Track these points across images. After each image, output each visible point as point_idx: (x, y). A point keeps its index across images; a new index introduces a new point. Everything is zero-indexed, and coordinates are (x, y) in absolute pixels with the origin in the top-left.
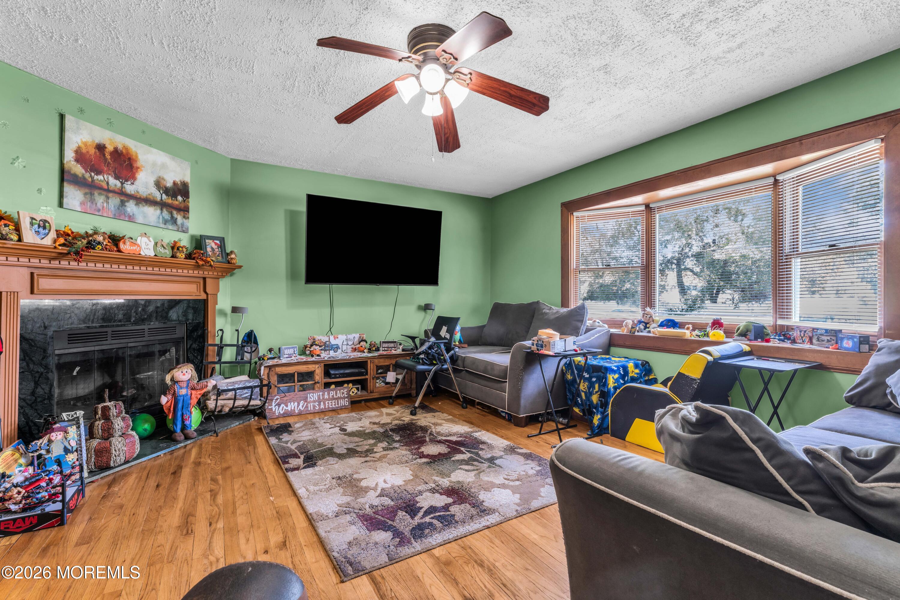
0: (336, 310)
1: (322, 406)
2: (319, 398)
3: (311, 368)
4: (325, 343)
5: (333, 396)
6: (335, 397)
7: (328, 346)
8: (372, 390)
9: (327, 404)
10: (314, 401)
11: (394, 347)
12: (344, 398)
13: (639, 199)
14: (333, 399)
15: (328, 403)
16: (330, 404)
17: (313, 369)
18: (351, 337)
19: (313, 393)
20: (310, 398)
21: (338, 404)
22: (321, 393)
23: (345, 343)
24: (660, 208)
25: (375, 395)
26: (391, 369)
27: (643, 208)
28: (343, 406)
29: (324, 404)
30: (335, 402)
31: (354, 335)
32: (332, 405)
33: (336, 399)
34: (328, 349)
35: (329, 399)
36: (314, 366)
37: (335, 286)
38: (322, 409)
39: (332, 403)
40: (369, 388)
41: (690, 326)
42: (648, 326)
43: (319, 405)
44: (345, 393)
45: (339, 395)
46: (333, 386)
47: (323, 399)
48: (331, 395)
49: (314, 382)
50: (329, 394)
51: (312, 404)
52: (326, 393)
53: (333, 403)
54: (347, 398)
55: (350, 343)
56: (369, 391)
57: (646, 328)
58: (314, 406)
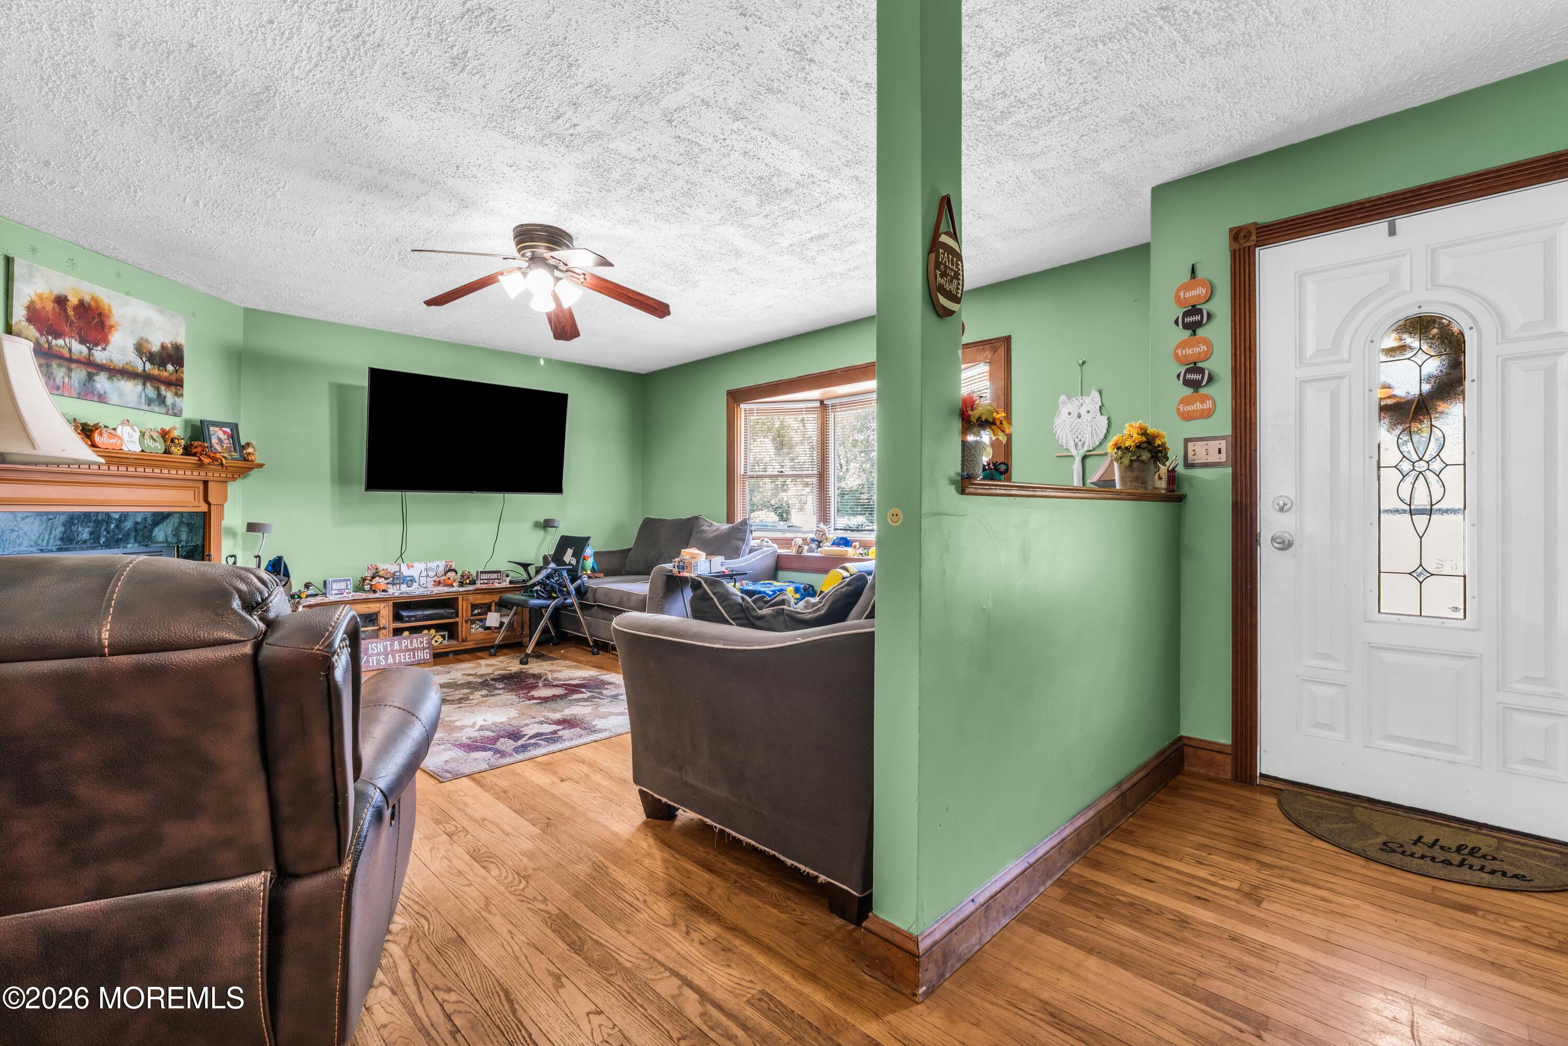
0: (411, 528)
1: (390, 660)
2: (385, 649)
3: (372, 608)
4: (394, 574)
5: (406, 646)
6: (409, 647)
7: (397, 578)
8: (464, 637)
9: (397, 658)
10: (379, 654)
11: (498, 579)
12: (424, 649)
13: (815, 394)
14: (407, 650)
15: (400, 656)
16: (402, 657)
17: (376, 610)
18: (433, 565)
19: (377, 643)
20: (372, 649)
21: (414, 657)
22: (388, 643)
23: (424, 574)
24: (833, 405)
25: (470, 645)
26: (493, 608)
27: (818, 404)
28: (421, 660)
29: (394, 657)
30: (409, 655)
31: (437, 563)
32: (404, 659)
33: (412, 650)
34: (398, 582)
35: (400, 651)
36: (378, 605)
37: (409, 495)
38: (390, 664)
39: (405, 655)
40: (460, 635)
41: (857, 544)
42: (821, 544)
43: (386, 659)
44: (425, 642)
45: (415, 645)
46: (406, 633)
47: (392, 650)
48: (403, 645)
49: (377, 628)
50: (400, 644)
51: (375, 658)
52: (396, 642)
53: (407, 657)
54: (427, 648)
55: (432, 574)
56: (460, 639)
57: (819, 547)
58: (378, 661)
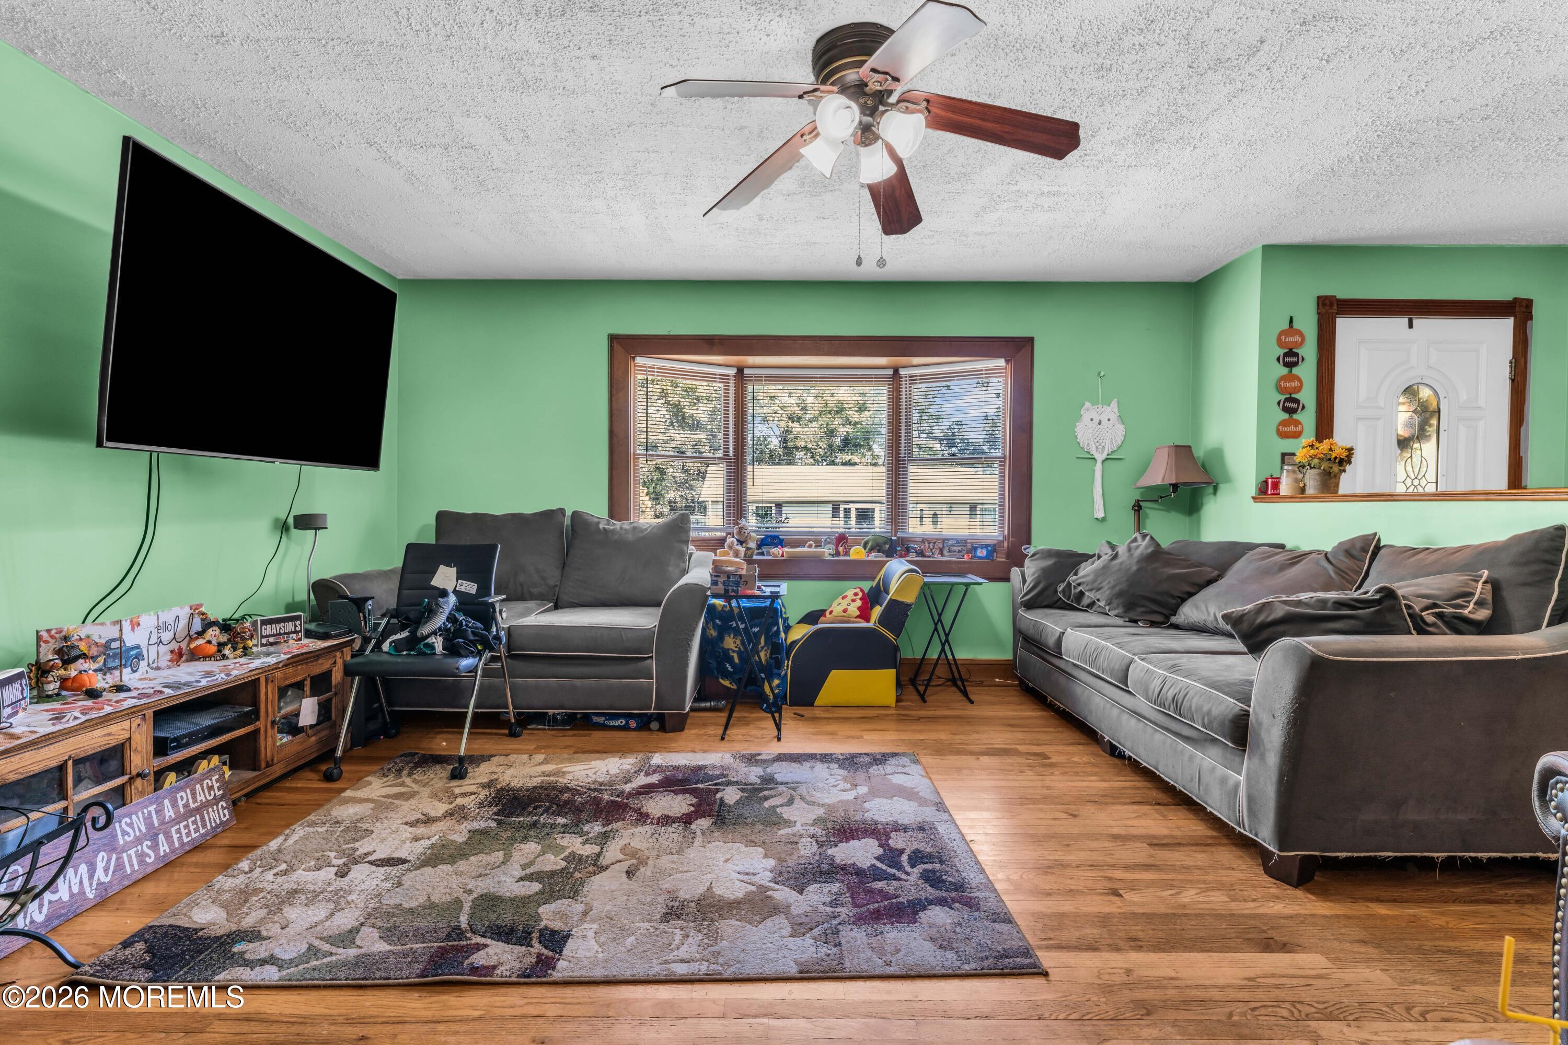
1: (164, 848)
2: (149, 825)
3: (117, 732)
4: (107, 646)
5: (186, 806)
6: (192, 806)
7: (115, 656)
8: (269, 759)
9: (175, 836)
10: (138, 841)
11: (296, 632)
12: (216, 801)
14: (190, 813)
15: (178, 831)
16: (184, 832)
17: (125, 735)
18: (167, 617)
19: (129, 815)
20: (124, 833)
21: (204, 826)
22: (152, 808)
23: (154, 639)
25: (278, 770)
26: (307, 688)
28: (217, 827)
29: (168, 837)
30: (195, 822)
31: (176, 611)
32: (188, 834)
33: (198, 810)
34: (117, 662)
35: (177, 820)
36: (126, 724)
38: (166, 855)
39: (187, 827)
40: (263, 755)
42: (745, 545)
43: (155, 847)
44: (216, 785)
45: (201, 798)
46: (172, 777)
47: (162, 823)
48: (181, 803)
49: (126, 778)
50: (174, 804)
51: (132, 852)
52: (166, 802)
53: (192, 827)
54: (222, 798)
55: (167, 636)
56: (263, 764)
58: (141, 856)
